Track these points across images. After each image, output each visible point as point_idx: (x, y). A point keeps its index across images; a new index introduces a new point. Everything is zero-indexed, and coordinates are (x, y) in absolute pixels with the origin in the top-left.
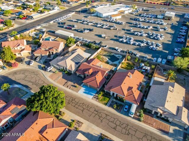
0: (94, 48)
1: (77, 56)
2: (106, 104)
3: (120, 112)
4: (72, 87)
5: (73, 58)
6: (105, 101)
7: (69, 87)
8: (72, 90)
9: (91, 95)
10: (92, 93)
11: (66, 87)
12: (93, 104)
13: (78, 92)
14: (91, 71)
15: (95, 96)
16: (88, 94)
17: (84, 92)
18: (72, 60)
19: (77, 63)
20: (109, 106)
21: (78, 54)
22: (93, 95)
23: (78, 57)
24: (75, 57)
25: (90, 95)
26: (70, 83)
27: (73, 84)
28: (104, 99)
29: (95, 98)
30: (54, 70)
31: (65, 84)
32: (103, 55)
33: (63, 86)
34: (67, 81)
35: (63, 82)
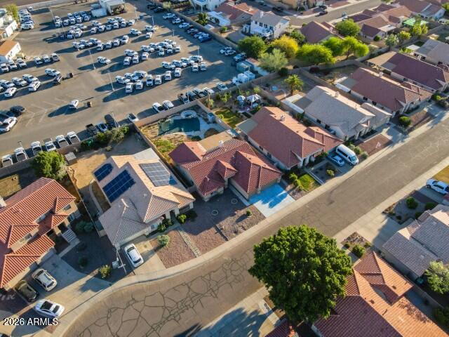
0: (122, 135)
2: (318, 184)
3: (341, 172)
4: (244, 223)
5: (151, 179)
6: (309, 182)
7: (240, 229)
8: (252, 224)
11: (234, 234)
12: (309, 203)
15: (291, 193)
17: (271, 206)
18: (156, 185)
19: (173, 183)
20: (325, 182)
23: (151, 170)
26: (226, 224)
27: (236, 218)
28: (305, 181)
29: (294, 194)
30: (145, 246)
31: (222, 235)
32: (160, 135)
33: (227, 240)
34: (213, 229)
35: (213, 238)
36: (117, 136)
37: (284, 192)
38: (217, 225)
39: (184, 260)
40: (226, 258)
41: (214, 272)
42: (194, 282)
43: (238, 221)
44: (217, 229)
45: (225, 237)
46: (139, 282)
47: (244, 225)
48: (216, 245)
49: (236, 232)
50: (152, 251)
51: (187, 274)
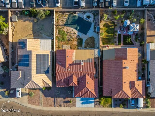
0: (44, 17)
1: (37, 60)
2: (111, 106)
3: (127, 107)
4: (65, 104)
5: (37, 68)
6: (108, 103)
7: (63, 106)
8: (69, 106)
9: (91, 102)
10: (90, 101)
11: (59, 106)
12: (99, 112)
13: (77, 106)
14: (75, 80)
15: (96, 103)
16: (87, 103)
17: (83, 103)
18: (37, 73)
19: (47, 72)
20: (115, 107)
21: (37, 56)
22: (93, 102)
23: (41, 60)
24: (37, 64)
25: (90, 104)
26: (59, 100)
27: (64, 100)
28: (107, 101)
29: (96, 104)
30: (25, 90)
31: (55, 104)
32: (65, 25)
33: (55, 106)
34: (53, 98)
35: (51, 103)
36: (41, 17)
37: (93, 101)
38: (56, 98)
39: (35, 104)
40: (50, 113)
41: (42, 115)
42: (34, 115)
43: (64, 102)
44: (55, 99)
45: (55, 105)
46: (17, 103)
47: (65, 105)
48: (50, 106)
49: (60, 106)
50: (27, 93)
51: (34, 110)
